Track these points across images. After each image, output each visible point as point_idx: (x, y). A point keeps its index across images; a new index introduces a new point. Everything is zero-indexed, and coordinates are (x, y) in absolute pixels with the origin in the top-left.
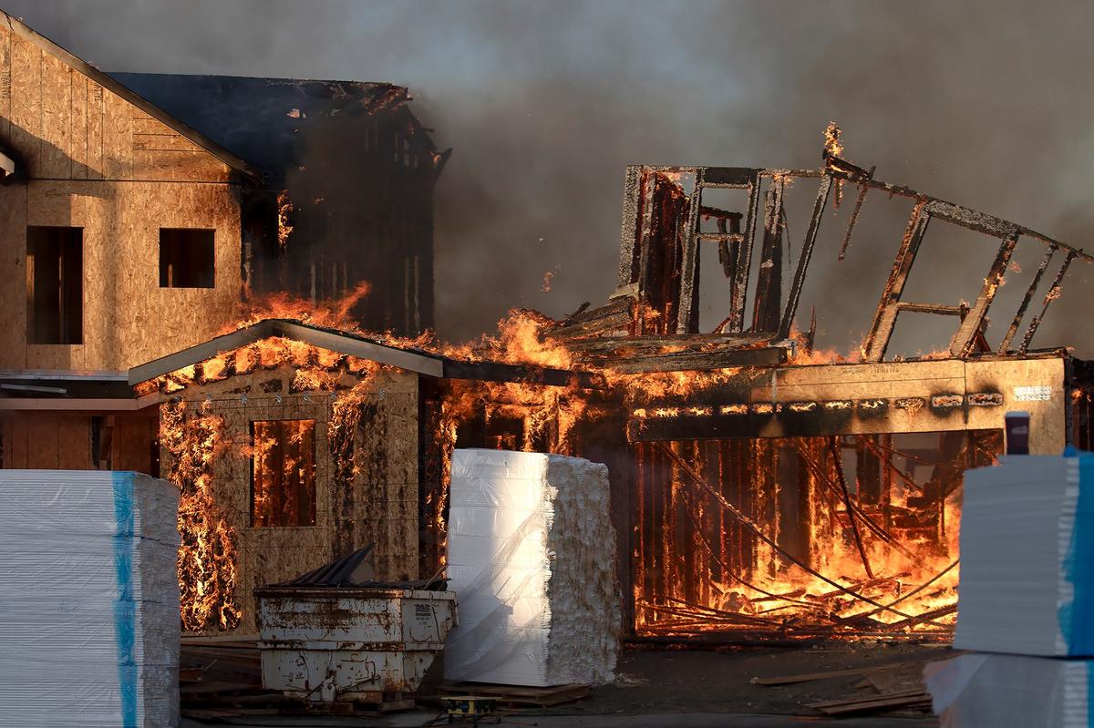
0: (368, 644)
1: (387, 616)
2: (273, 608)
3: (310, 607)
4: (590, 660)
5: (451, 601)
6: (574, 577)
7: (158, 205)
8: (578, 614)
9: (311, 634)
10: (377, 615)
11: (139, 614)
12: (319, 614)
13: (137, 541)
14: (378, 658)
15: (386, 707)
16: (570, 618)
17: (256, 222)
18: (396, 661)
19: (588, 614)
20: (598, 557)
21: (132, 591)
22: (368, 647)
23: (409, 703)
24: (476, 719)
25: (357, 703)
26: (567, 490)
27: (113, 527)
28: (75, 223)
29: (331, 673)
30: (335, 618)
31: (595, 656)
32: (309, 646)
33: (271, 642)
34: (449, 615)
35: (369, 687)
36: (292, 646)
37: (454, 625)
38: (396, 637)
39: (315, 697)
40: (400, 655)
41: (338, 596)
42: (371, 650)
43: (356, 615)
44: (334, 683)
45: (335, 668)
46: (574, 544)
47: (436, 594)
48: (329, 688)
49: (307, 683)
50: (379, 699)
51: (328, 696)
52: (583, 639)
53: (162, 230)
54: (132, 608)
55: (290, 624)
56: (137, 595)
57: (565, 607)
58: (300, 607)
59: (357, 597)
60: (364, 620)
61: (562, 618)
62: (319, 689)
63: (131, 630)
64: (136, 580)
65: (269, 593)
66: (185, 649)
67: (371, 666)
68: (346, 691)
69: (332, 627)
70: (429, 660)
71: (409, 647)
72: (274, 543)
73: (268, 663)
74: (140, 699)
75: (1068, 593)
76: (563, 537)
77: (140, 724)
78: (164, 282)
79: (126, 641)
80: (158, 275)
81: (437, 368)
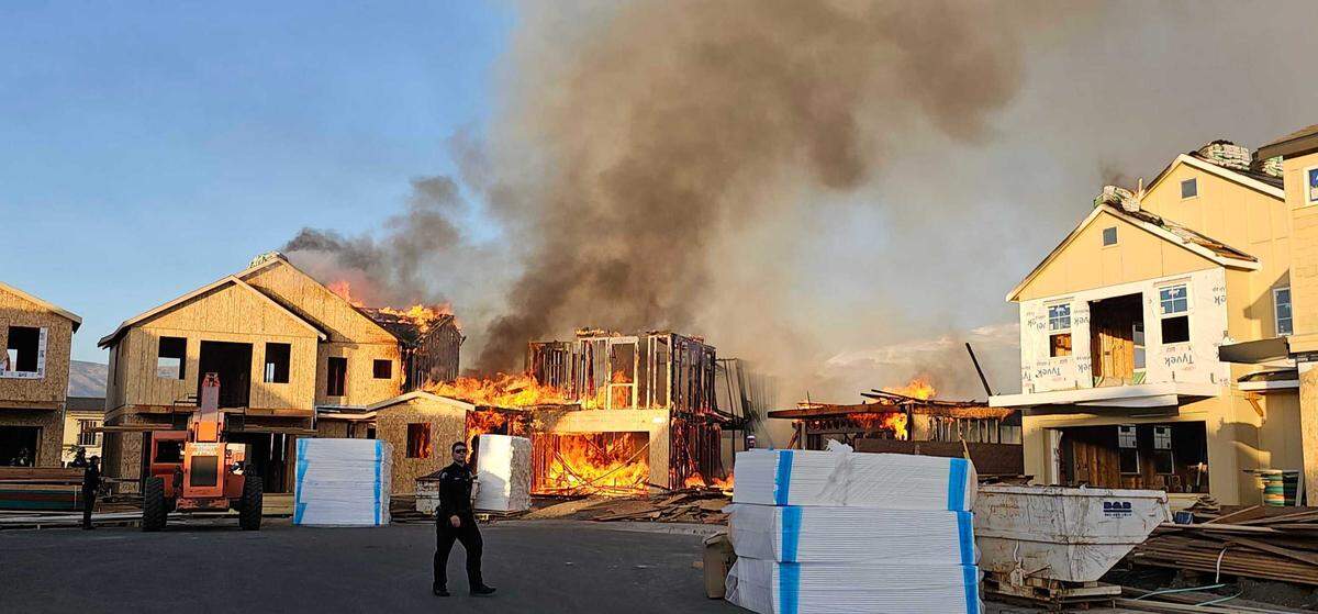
2: (422, 485)
6: (517, 475)
7: (373, 352)
8: (518, 488)
11: (382, 487)
13: (383, 462)
16: (516, 488)
17: (407, 361)
19: (521, 487)
20: (524, 469)
21: (380, 479)
26: (516, 447)
27: (375, 458)
28: (344, 357)
31: (522, 501)
33: (419, 496)
36: (427, 497)
46: (518, 465)
49: (431, 509)
52: (520, 496)
53: (375, 361)
54: (380, 485)
56: (382, 480)
57: (514, 485)
61: (513, 488)
63: (379, 492)
64: (382, 475)
65: (422, 480)
66: (392, 498)
72: (414, 463)
73: (418, 503)
74: (381, 514)
75: (776, 488)
76: (515, 462)
77: (381, 523)
78: (375, 377)
79: (377, 496)
80: (372, 374)
81: (472, 408)
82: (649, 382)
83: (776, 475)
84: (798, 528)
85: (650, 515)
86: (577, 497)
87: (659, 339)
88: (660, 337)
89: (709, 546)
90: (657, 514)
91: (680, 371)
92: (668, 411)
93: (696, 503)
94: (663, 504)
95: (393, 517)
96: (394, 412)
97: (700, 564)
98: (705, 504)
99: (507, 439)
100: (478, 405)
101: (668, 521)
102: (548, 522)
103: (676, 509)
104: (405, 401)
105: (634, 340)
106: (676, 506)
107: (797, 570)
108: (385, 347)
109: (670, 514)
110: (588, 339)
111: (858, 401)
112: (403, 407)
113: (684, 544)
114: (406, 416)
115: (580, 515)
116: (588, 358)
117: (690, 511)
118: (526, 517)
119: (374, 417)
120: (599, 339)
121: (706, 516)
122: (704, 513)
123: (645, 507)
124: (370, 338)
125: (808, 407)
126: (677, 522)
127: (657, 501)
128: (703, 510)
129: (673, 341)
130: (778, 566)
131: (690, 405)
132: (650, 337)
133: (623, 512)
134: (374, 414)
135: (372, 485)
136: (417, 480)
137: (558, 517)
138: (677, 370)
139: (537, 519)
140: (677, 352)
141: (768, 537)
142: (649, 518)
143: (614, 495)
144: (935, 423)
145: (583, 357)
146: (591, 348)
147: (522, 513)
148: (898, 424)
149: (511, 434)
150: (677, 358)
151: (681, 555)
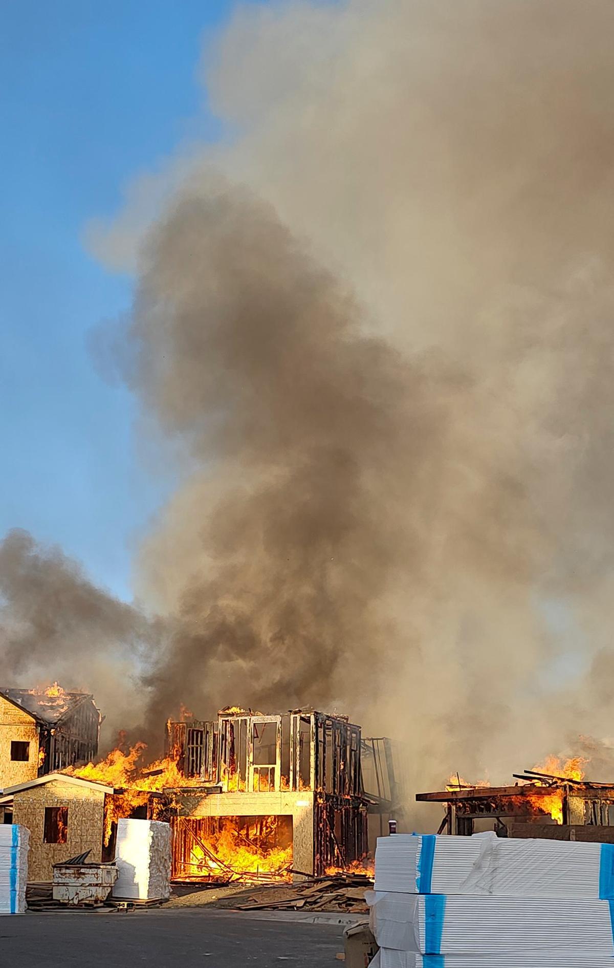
0: (91, 884)
1: (97, 874)
2: (59, 872)
3: (71, 871)
4: (161, 890)
5: (117, 870)
6: (157, 862)
7: (11, 733)
8: (157, 874)
9: (72, 880)
10: (94, 874)
11: (18, 873)
12: (74, 874)
13: (19, 848)
14: (93, 889)
15: (95, 905)
16: (155, 875)
17: (46, 742)
18: (100, 889)
19: (161, 874)
20: (164, 855)
21: (16, 866)
22: (90, 885)
23: (102, 904)
24: (127, 909)
25: (86, 905)
26: (155, 832)
27: (11, 844)
29: (77, 894)
30: (80, 875)
31: (162, 888)
32: (70, 884)
33: (57, 883)
34: (116, 874)
35: (90, 899)
36: (64, 884)
37: (117, 878)
38: (100, 882)
39: (71, 902)
40: (101, 888)
41: (81, 868)
42: (91, 886)
43: (87, 874)
44: (78, 897)
45: (78, 892)
46: (157, 850)
47: (113, 867)
48: (76, 899)
49: (68, 897)
50: (93, 903)
51: (76, 902)
52: (159, 882)
53: (13, 742)
54: (16, 872)
55: (64, 877)
56: (18, 867)
57: (153, 872)
58: (68, 871)
59: (87, 868)
60: (90, 875)
61: (153, 876)
62: (73, 899)
63: (15, 879)
64: (18, 861)
65: (58, 866)
66: (29, 886)
67: (91, 892)
68: (82, 900)
69: (78, 878)
70: (109, 889)
71: (105, 885)
72: (51, 849)
73: (55, 890)
74: (17, 902)
75: (419, 875)
76: (154, 848)
77: (16, 911)
78: (12, 759)
79: (13, 882)
80: (10, 756)
81: (111, 791)
82: (291, 764)
83: (418, 862)
84: (441, 917)
85: (293, 903)
86: (219, 883)
87: (302, 719)
88: (303, 715)
89: (350, 936)
90: (301, 903)
91: (324, 752)
92: (311, 795)
93: (341, 891)
94: (306, 892)
95: (29, 905)
96: (30, 795)
97: (341, 956)
98: (350, 892)
99: (146, 823)
100: (117, 787)
101: (311, 910)
102: (189, 910)
103: (321, 898)
104: (44, 784)
105: (277, 719)
106: (321, 894)
107: (441, 962)
108: (22, 728)
109: (315, 902)
110: (230, 718)
111: (509, 782)
112: (40, 791)
113: (327, 935)
114: (42, 801)
115: (219, 904)
116: (229, 738)
117: (334, 899)
118: (165, 905)
119: (12, 801)
120: (240, 719)
121: (351, 905)
122: (350, 902)
123: (291, 894)
124: (9, 719)
125: (458, 789)
126: (323, 911)
127: (302, 889)
128: (349, 899)
129: (316, 720)
130: (421, 958)
131: (334, 788)
132: (292, 716)
133: (266, 901)
134: (11, 797)
135: (7, 870)
136: (54, 867)
137: (198, 906)
138: (321, 749)
139: (177, 907)
140: (321, 730)
141: (411, 926)
142: (293, 907)
143: (257, 883)
144: (591, 806)
145: (224, 738)
146: (232, 727)
147: (161, 902)
148: (554, 808)
149: (151, 818)
150: (321, 738)
151: (324, 946)
